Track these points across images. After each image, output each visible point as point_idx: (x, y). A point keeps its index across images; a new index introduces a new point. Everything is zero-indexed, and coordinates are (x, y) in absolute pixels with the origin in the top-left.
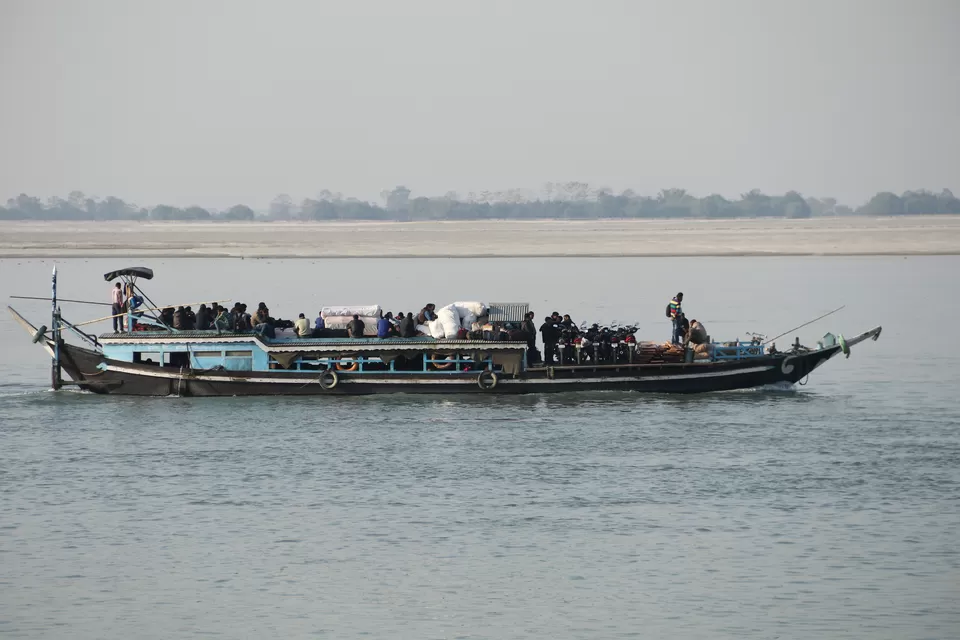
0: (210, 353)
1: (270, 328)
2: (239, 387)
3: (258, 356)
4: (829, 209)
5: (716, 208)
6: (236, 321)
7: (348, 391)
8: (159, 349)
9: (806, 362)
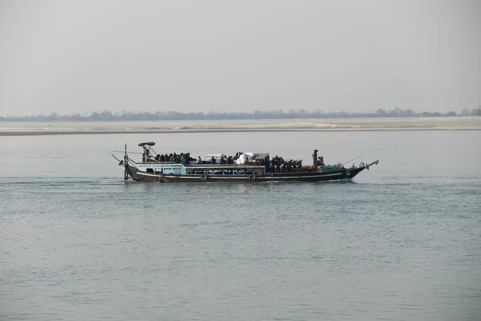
0: (169, 169)
1: (188, 161)
2: (177, 180)
3: (183, 169)
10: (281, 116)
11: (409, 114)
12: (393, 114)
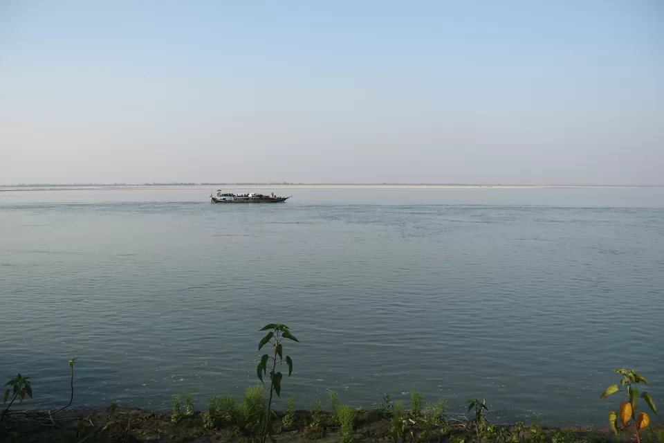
0: (228, 198)
1: (234, 196)
2: (231, 202)
3: (233, 199)
4: (197, 184)
5: (186, 184)
6: (230, 195)
7: (242, 202)
8: (222, 198)
9: (285, 199)
10: (84, 185)
11: (124, 185)
12: (120, 185)
